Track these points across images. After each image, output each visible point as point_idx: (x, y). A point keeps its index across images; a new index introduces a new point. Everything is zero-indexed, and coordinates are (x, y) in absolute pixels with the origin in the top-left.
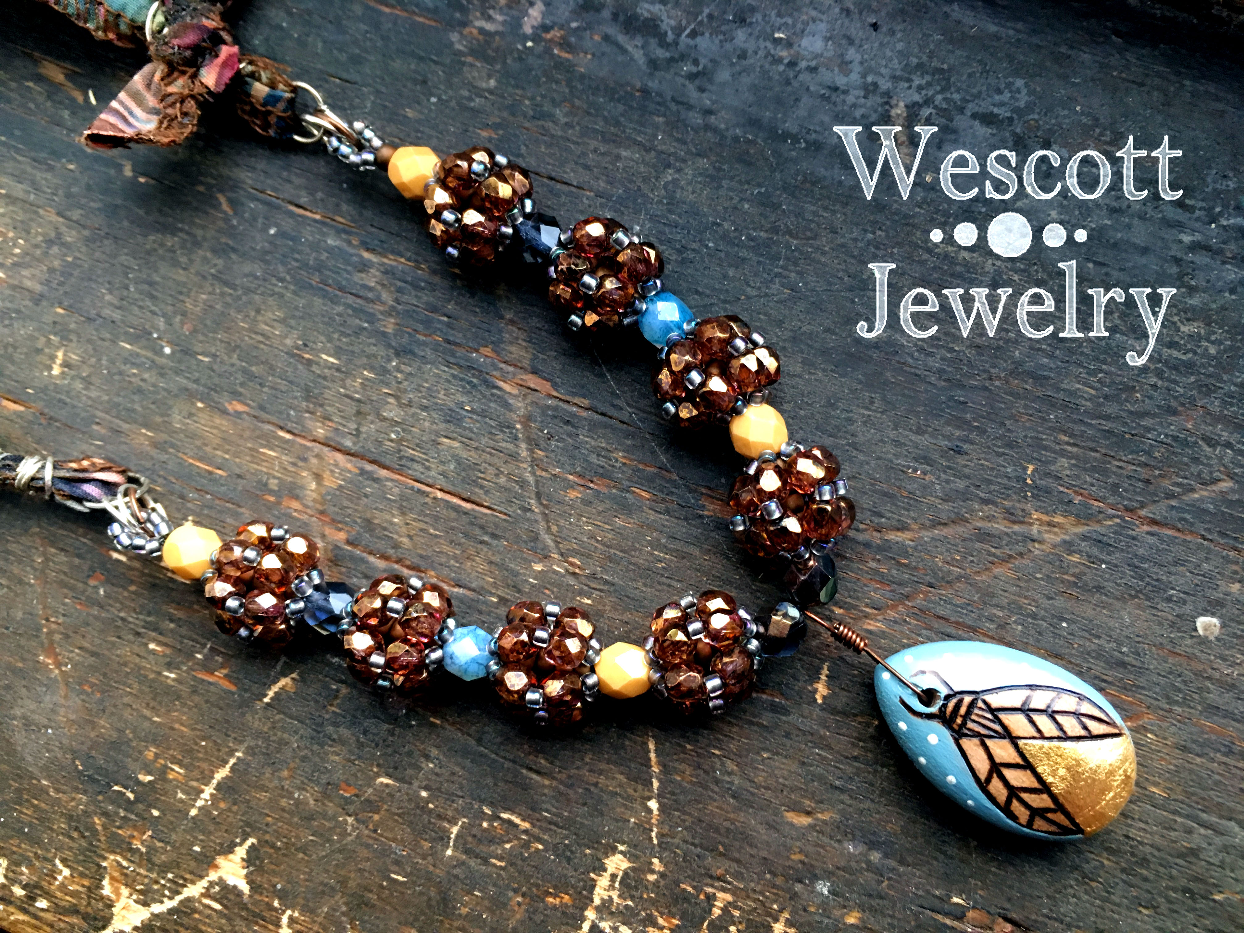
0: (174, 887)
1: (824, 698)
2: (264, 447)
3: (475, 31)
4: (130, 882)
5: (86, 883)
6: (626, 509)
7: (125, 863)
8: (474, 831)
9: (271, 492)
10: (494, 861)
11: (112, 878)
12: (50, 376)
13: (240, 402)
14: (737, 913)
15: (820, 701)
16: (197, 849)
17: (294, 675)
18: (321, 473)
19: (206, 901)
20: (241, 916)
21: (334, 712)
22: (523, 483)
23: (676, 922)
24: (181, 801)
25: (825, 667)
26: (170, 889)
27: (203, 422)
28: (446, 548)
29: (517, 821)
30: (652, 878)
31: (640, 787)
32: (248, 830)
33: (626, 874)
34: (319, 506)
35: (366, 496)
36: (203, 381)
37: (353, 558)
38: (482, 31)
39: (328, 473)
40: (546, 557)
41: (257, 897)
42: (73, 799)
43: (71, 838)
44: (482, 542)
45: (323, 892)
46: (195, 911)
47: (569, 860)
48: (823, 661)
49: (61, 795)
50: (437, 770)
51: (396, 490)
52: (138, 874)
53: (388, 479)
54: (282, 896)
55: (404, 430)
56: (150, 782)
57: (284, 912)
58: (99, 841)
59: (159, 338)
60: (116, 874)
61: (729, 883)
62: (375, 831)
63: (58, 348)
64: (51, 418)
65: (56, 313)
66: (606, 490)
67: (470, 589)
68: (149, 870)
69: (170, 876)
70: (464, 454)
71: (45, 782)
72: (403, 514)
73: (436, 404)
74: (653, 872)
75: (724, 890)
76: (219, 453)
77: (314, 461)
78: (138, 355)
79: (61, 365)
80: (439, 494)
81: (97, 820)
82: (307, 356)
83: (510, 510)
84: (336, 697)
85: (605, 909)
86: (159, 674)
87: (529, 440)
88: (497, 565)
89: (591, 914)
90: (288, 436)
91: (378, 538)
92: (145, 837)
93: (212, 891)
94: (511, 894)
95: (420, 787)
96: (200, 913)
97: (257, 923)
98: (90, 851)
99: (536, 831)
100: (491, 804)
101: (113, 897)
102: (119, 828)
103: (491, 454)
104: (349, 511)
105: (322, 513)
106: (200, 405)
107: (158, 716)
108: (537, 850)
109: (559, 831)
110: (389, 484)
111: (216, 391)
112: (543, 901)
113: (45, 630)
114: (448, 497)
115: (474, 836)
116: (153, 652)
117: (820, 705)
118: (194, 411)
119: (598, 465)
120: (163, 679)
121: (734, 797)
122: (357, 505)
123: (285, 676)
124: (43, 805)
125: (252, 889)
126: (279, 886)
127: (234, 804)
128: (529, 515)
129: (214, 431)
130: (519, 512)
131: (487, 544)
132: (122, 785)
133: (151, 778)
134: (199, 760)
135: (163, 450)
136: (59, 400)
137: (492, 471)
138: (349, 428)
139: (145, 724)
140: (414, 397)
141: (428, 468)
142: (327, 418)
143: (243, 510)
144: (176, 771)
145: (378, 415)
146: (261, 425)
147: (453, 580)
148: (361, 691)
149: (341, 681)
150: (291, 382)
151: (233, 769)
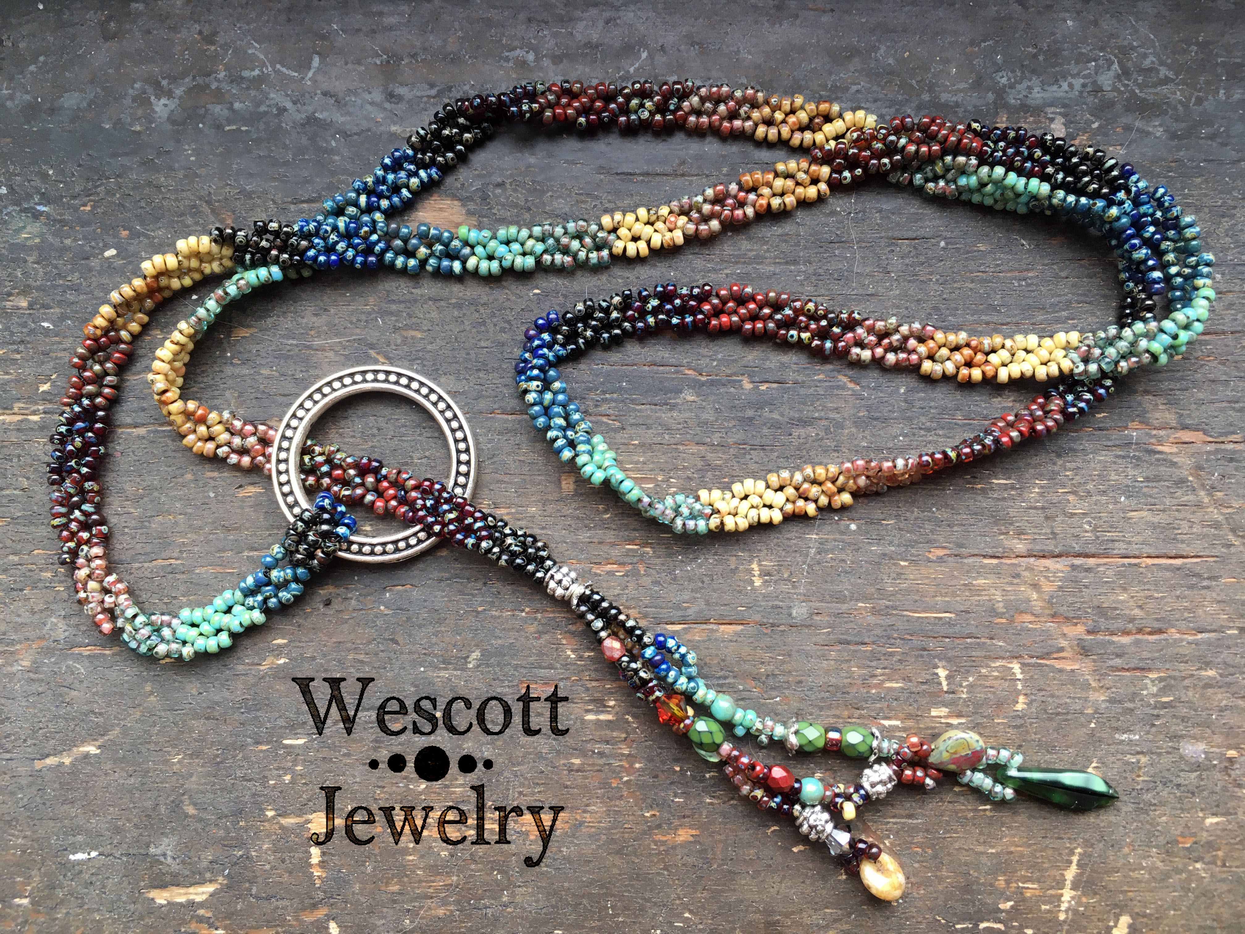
2: (975, 578)
9: (1000, 615)
12: (754, 589)
13: (937, 547)
17: (1094, 765)
18: (1036, 582)
21: (1146, 781)
22: (1217, 525)
24: (1049, 911)
27: (912, 577)
28: (1177, 605)
34: (1048, 612)
35: (1086, 587)
36: (896, 542)
37: (1101, 644)
39: (1043, 580)
44: (1204, 588)
51: (1110, 573)
53: (1098, 565)
55: (1094, 518)
56: (1012, 907)
59: (840, 519)
62: (1224, 865)
63: (751, 562)
64: (773, 625)
67: (1210, 631)
70: (1156, 520)
72: (1125, 589)
73: (1112, 485)
76: (939, 599)
77: (1026, 574)
78: (827, 541)
79: (760, 576)
80: (1150, 561)
82: (980, 486)
83: (1215, 552)
84: (1140, 768)
86: (976, 810)
87: (1204, 487)
88: (1224, 602)
90: (995, 561)
91: (1113, 619)
103: (1178, 510)
104: (1078, 605)
105: (1053, 616)
106: (902, 563)
107: (993, 847)
110: (1102, 569)
111: (913, 547)
114: (1156, 561)
116: (961, 794)
118: (899, 571)
120: (981, 813)
122: (1083, 597)
127: (1095, 893)
128: (1233, 550)
129: (926, 581)
130: (1223, 550)
131: (1208, 587)
132: (988, 921)
133: (1012, 903)
134: (1047, 870)
135: (887, 614)
136: (772, 607)
137: (1185, 525)
138: (1046, 534)
139: (984, 859)
140: (1090, 487)
141: (1129, 543)
142: (1020, 533)
143: (983, 640)
144: (1031, 888)
145: (1065, 514)
146: (966, 561)
147: (1194, 629)
148: (1160, 754)
149: (1138, 753)
150: (976, 514)
151: (1079, 865)
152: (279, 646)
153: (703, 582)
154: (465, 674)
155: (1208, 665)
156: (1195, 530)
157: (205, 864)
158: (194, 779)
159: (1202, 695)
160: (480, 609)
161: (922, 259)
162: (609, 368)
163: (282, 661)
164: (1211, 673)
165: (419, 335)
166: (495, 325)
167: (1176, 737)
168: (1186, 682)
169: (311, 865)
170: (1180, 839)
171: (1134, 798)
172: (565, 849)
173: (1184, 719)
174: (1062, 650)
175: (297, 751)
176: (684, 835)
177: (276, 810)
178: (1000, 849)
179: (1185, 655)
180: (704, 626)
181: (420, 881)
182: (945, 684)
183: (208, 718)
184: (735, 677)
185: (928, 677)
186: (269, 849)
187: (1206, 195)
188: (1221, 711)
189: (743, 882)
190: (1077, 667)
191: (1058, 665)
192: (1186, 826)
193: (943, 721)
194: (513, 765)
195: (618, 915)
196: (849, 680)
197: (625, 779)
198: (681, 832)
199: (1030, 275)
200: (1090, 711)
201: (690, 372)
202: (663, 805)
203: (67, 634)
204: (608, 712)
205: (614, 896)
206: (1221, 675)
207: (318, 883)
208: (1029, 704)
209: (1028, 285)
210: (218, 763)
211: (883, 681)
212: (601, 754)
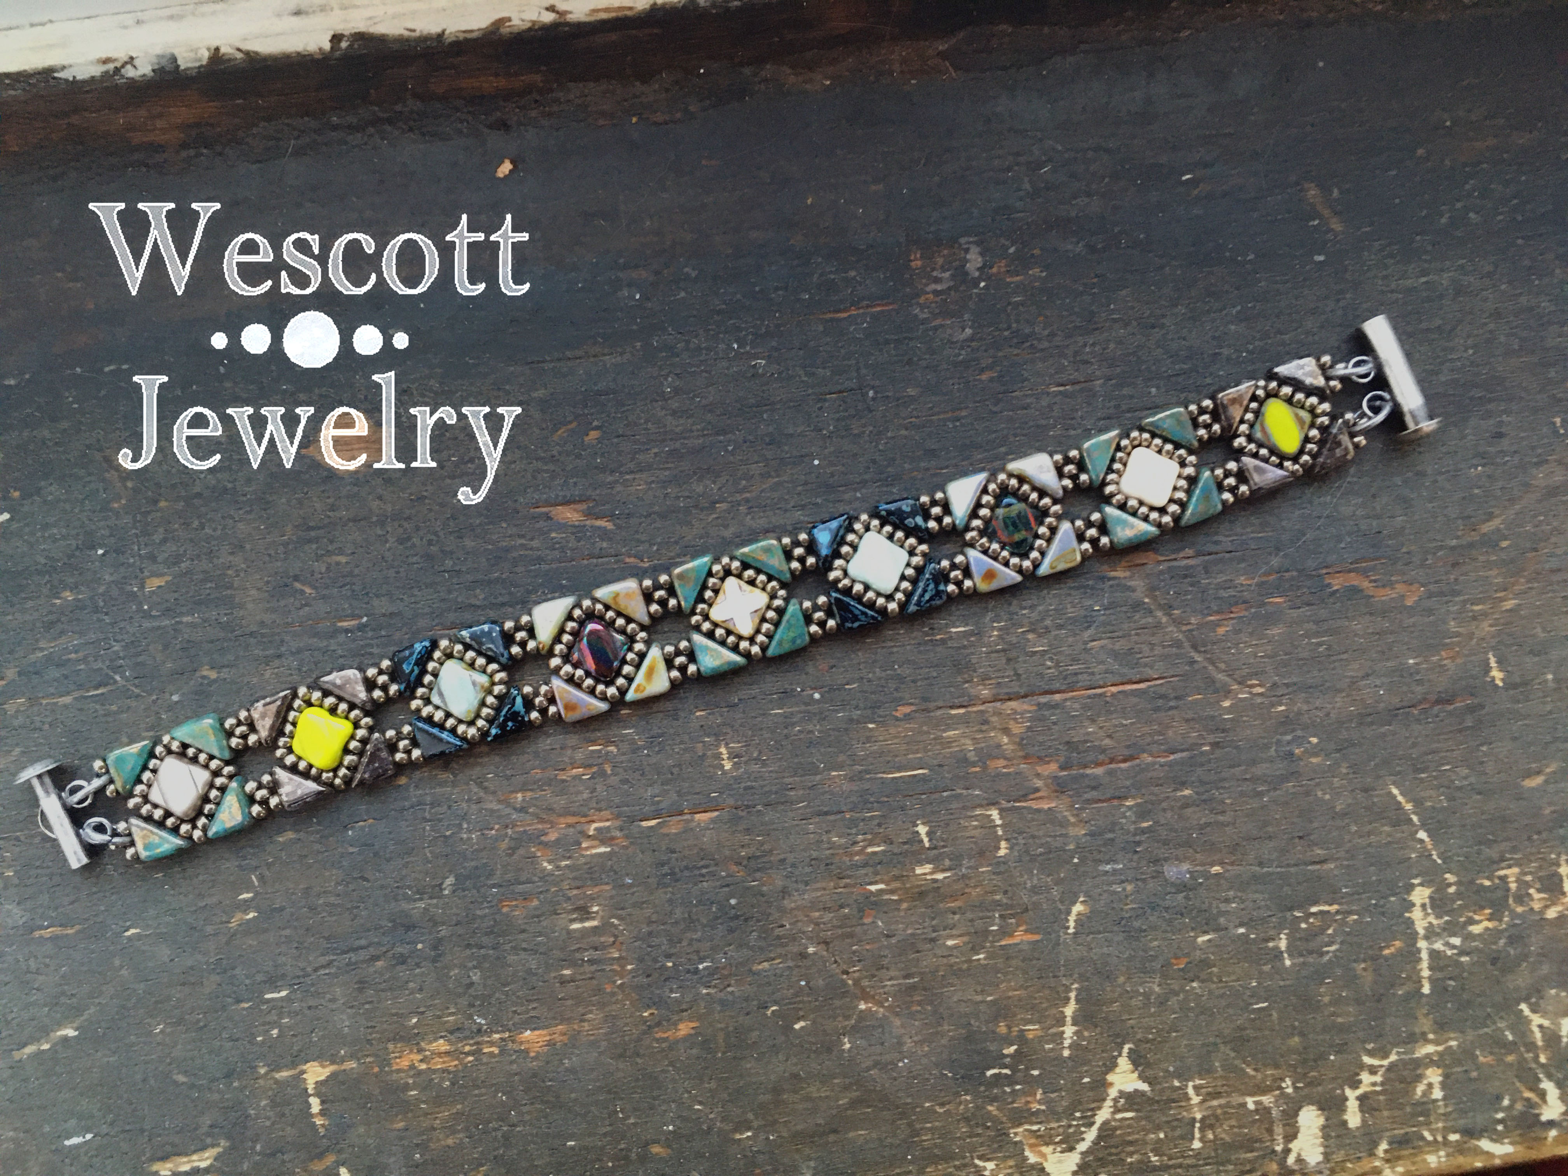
0: (1086, 1121)
1: (1502, 680)
2: (945, 731)
3: (931, 296)
4: (1047, 1139)
5: (1011, 1163)
6: (1271, 619)
7: (1035, 1128)
8: (1298, 935)
9: (974, 764)
10: (1325, 949)
11: (1031, 1146)
12: (725, 773)
13: (903, 705)
14: (1529, 878)
15: (1501, 684)
16: (1086, 1080)
17: (1081, 899)
18: (1005, 726)
19: (1119, 1116)
20: (1155, 1111)
21: (1134, 909)
22: (1178, 644)
23: (1488, 911)
24: (1052, 1050)
25: (1491, 656)
26: (1083, 1125)
27: (881, 738)
28: (1146, 729)
29: (1326, 908)
30: (1452, 890)
31: (1405, 827)
32: (1119, 1040)
33: (1431, 898)
34: (1021, 754)
35: (1055, 723)
36: (861, 705)
37: (1075, 779)
38: (936, 293)
39: (1012, 722)
40: (1229, 692)
41: (1158, 1087)
42: (960, 1103)
43: (978, 1135)
44: (1171, 708)
45: (1209, 1052)
46: (1115, 1129)
47: (1383, 914)
48: (1486, 653)
49: (947, 1107)
50: (1242, 906)
51: (1077, 706)
52: (1051, 1129)
53: (1066, 700)
54: (1179, 1075)
55: (1055, 654)
56: (1016, 1050)
57: (1187, 1086)
58: (1002, 1123)
59: (802, 691)
60: (1033, 1141)
61: (1511, 859)
62: (1221, 981)
63: (718, 746)
64: (748, 807)
65: (697, 718)
66: (1247, 614)
67: (1182, 751)
68: (1058, 1120)
69: (1078, 1114)
70: (1115, 647)
71: (927, 1105)
72: (1093, 721)
73: (1070, 618)
74: (1450, 885)
75: (1510, 867)
76: (911, 756)
77: (994, 719)
78: (792, 714)
79: (728, 758)
80: (1114, 689)
81: (990, 1108)
82: (938, 637)
83: (1178, 671)
84: (1127, 896)
85: (1431, 934)
86: (970, 961)
87: (1161, 607)
88: (1193, 719)
89: (1422, 944)
90: (962, 711)
91: (1084, 752)
92: (1038, 1097)
93: (1119, 1104)
94: (1355, 965)
95: (1236, 927)
96: (1120, 1128)
97: (1171, 1108)
98: (1000, 1135)
99: (1345, 907)
100: (1300, 907)
101: (1039, 1160)
102: (1013, 1102)
103: (1137, 634)
104: (1049, 743)
105: (1026, 757)
106: (871, 726)
107: (991, 995)
108: (1354, 920)
109: (1364, 896)
110: (1068, 703)
111: (879, 708)
112: (1381, 956)
113: (850, 982)
114: (1121, 688)
115: (1300, 939)
116: (955, 947)
117: (1502, 688)
118: (868, 734)
119: (1230, 596)
120: (975, 963)
121: (1479, 793)
122: (1051, 735)
123: (1074, 903)
124: (937, 1124)
125: (1150, 1084)
126: (1171, 1069)
127: (1096, 1027)
128: (1196, 666)
129: (895, 741)
130: (1187, 668)
131: (1176, 708)
132: (994, 1068)
133: (1015, 1047)
134: (1046, 1009)
135: (861, 779)
136: (746, 788)
137: (1145, 648)
138: (1008, 677)
139: (982, 1007)
140: (1048, 622)
141: (1093, 674)
142: (985, 678)
143: (959, 791)
144: (1032, 1030)
145: (1027, 654)
146: (932, 714)
147: (1165, 751)
148: (1144, 881)
149: (1123, 882)
150: (937, 666)
151: (1078, 1001)
152: (245, 901)
153: (672, 774)
154: (441, 902)
155: (1183, 785)
156: (1156, 652)
157: (205, 1129)
158: (179, 1047)
159: (1180, 817)
160: (448, 833)
161: (852, 411)
162: (547, 567)
163: (251, 915)
164: (1187, 792)
165: (343, 559)
166: (421, 539)
167: (1156, 861)
168: (1164, 805)
169: (312, 1116)
170: (1173, 961)
171: (1125, 926)
172: (566, 1061)
173: (1166, 843)
174: (1037, 790)
175: (280, 1004)
176: (684, 1029)
177: (269, 1066)
178: (997, 997)
179: (1159, 778)
180: (679, 818)
181: (426, 1114)
182: (926, 840)
183: (184, 984)
184: (716, 865)
185: (909, 836)
186: (266, 1105)
187: (1133, 308)
188: (1202, 829)
189: (748, 1066)
190: (1053, 805)
191: (1034, 805)
192: (1179, 948)
193: (929, 877)
194: (505, 985)
195: (629, 1117)
196: (831, 851)
197: (619, 982)
198: (681, 1026)
199: (964, 413)
200: (1071, 847)
201: (632, 560)
202: (658, 1002)
203: (24, 919)
204: (593, 919)
205: (622, 1099)
206: (1197, 793)
207: (322, 1131)
208: (1011, 848)
209: (962, 425)
210: (201, 1028)
211: (865, 847)
212: (591, 962)
